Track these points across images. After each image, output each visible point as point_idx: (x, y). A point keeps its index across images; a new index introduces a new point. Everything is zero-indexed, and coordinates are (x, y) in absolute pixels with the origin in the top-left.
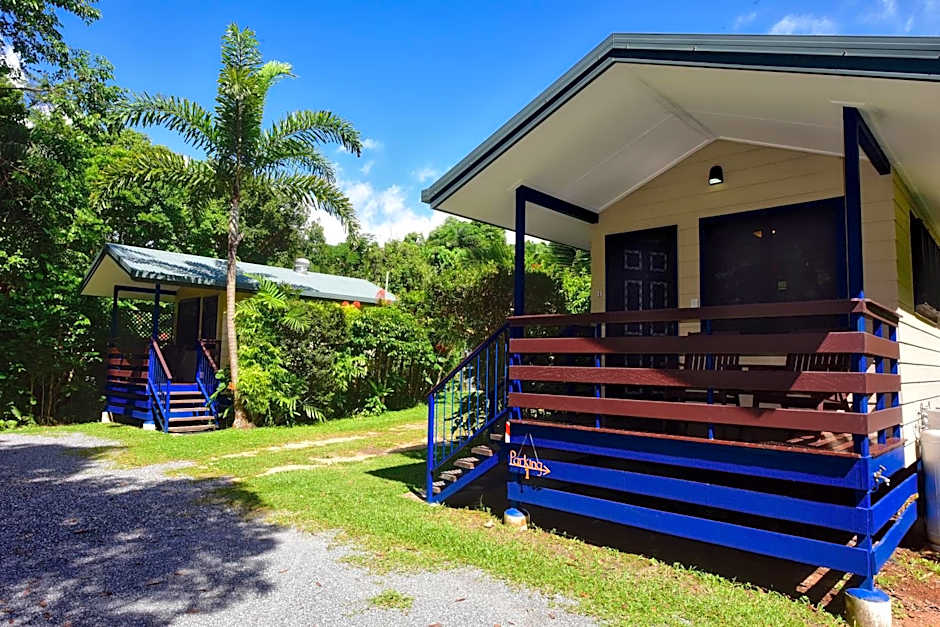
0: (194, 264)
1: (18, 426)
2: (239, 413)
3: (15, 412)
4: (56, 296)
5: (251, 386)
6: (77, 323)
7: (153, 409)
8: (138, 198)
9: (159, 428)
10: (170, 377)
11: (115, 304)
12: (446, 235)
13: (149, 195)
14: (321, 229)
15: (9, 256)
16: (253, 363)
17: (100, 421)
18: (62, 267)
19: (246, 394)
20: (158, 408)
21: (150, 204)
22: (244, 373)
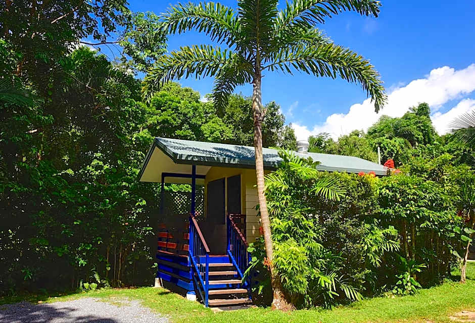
0: (220, 149)
1: (98, 288)
2: (277, 293)
3: (97, 277)
4: (124, 184)
5: (290, 263)
6: (137, 204)
7: (193, 280)
8: (175, 120)
9: (199, 299)
10: (208, 251)
11: (163, 188)
12: (382, 130)
13: (181, 118)
14: (292, 131)
15: (105, 165)
16: (287, 239)
17: (154, 286)
18: (128, 163)
19: (285, 272)
20: (199, 280)
21: (182, 124)
22: (281, 247)
